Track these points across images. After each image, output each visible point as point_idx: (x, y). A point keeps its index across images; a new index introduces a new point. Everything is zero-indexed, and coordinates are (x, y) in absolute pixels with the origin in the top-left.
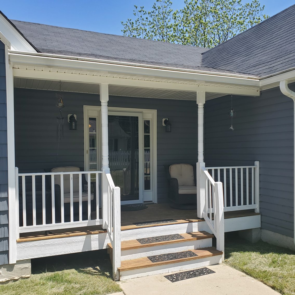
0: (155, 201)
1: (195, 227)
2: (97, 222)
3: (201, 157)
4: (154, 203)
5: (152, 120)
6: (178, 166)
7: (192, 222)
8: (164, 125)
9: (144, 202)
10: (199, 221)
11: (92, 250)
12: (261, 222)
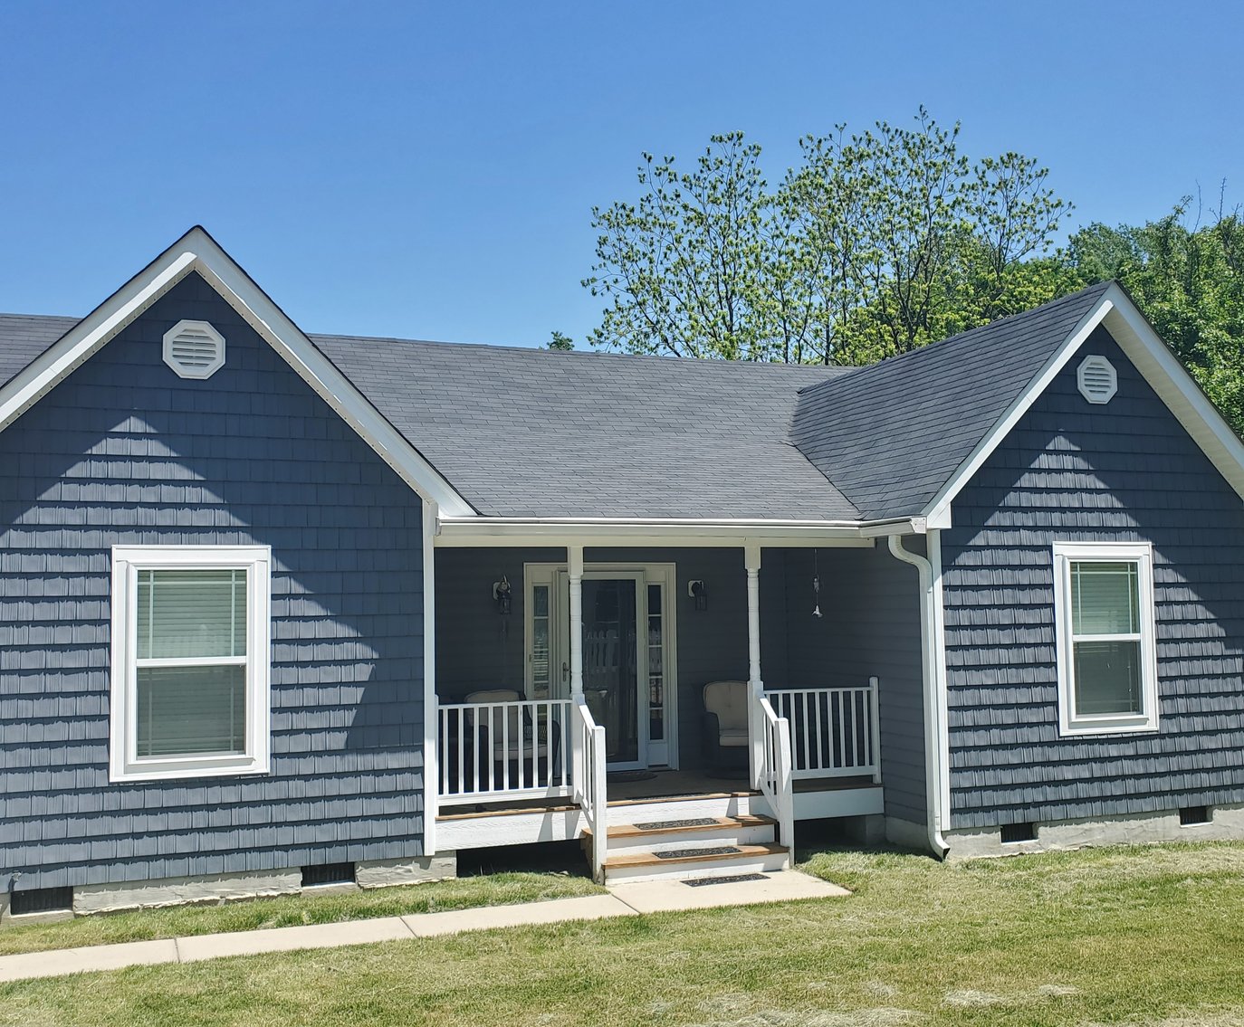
0: (675, 765)
1: (744, 806)
2: (563, 791)
3: (755, 671)
4: (671, 770)
5: (666, 584)
6: (724, 686)
7: (737, 796)
8: (691, 594)
9: (650, 766)
10: (750, 795)
11: (554, 840)
12: (885, 802)
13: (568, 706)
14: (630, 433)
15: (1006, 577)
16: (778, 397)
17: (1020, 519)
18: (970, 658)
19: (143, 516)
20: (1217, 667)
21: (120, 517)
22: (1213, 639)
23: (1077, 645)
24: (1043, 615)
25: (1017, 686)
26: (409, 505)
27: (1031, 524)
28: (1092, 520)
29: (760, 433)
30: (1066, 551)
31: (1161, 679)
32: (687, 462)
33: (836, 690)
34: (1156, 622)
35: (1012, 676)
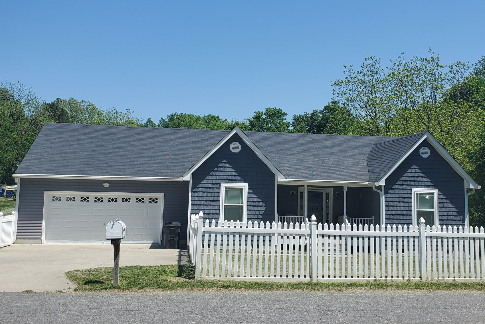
3: (345, 213)
5: (330, 193)
13: (304, 218)
14: (326, 157)
15: (400, 195)
16: (367, 146)
17: (404, 183)
18: (390, 213)
19: (226, 178)
20: (455, 218)
21: (222, 178)
22: (455, 212)
23: (417, 211)
24: (409, 204)
25: (402, 219)
26: (273, 176)
27: (407, 184)
28: (423, 183)
29: (360, 156)
30: (415, 190)
31: (439, 220)
32: (336, 165)
33: (364, 218)
34: (439, 207)
35: (401, 217)
